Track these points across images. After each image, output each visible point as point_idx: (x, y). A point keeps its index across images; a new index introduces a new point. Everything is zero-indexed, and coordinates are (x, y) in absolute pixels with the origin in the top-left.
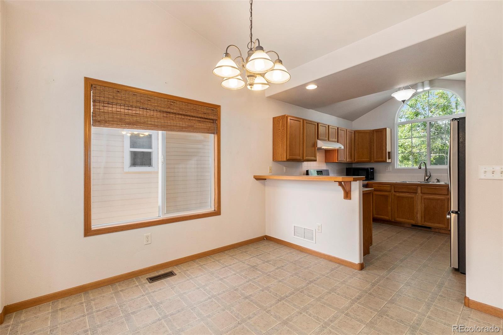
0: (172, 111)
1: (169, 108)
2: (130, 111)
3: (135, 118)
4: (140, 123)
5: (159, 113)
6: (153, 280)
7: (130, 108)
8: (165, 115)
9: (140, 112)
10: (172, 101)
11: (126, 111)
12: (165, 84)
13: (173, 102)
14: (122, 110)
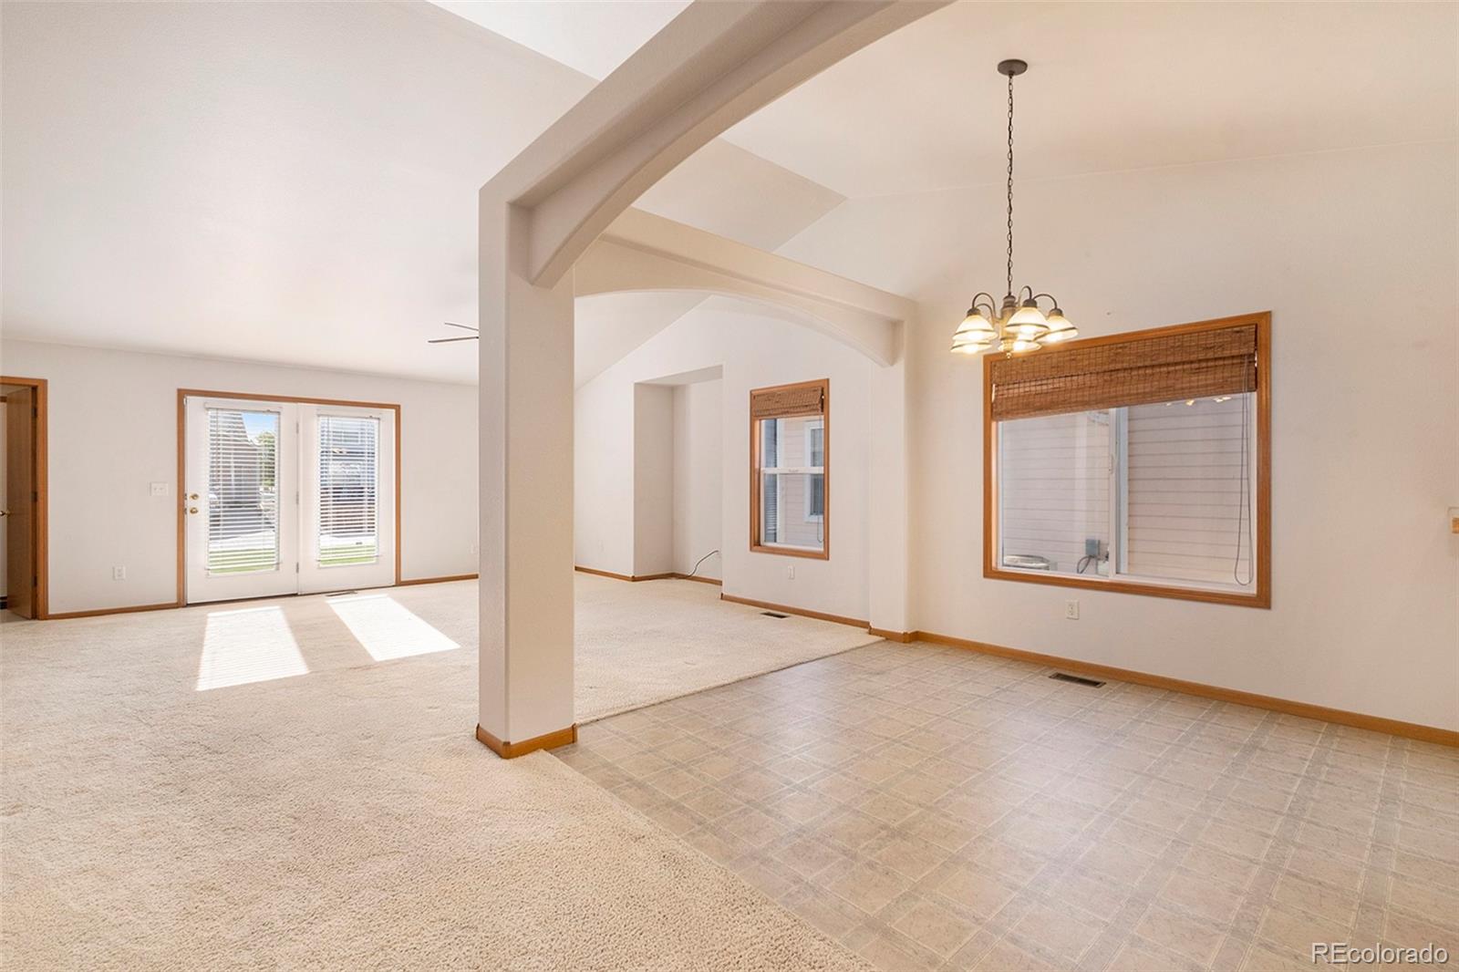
0: (1119, 366)
1: (1114, 361)
2: (1045, 387)
3: (1049, 398)
4: (1058, 404)
5: (1094, 377)
6: (1059, 676)
7: (1044, 382)
8: (1107, 377)
9: (1059, 383)
10: (1121, 345)
11: (1038, 388)
12: (1109, 316)
13: (1121, 348)
14: (1033, 389)
